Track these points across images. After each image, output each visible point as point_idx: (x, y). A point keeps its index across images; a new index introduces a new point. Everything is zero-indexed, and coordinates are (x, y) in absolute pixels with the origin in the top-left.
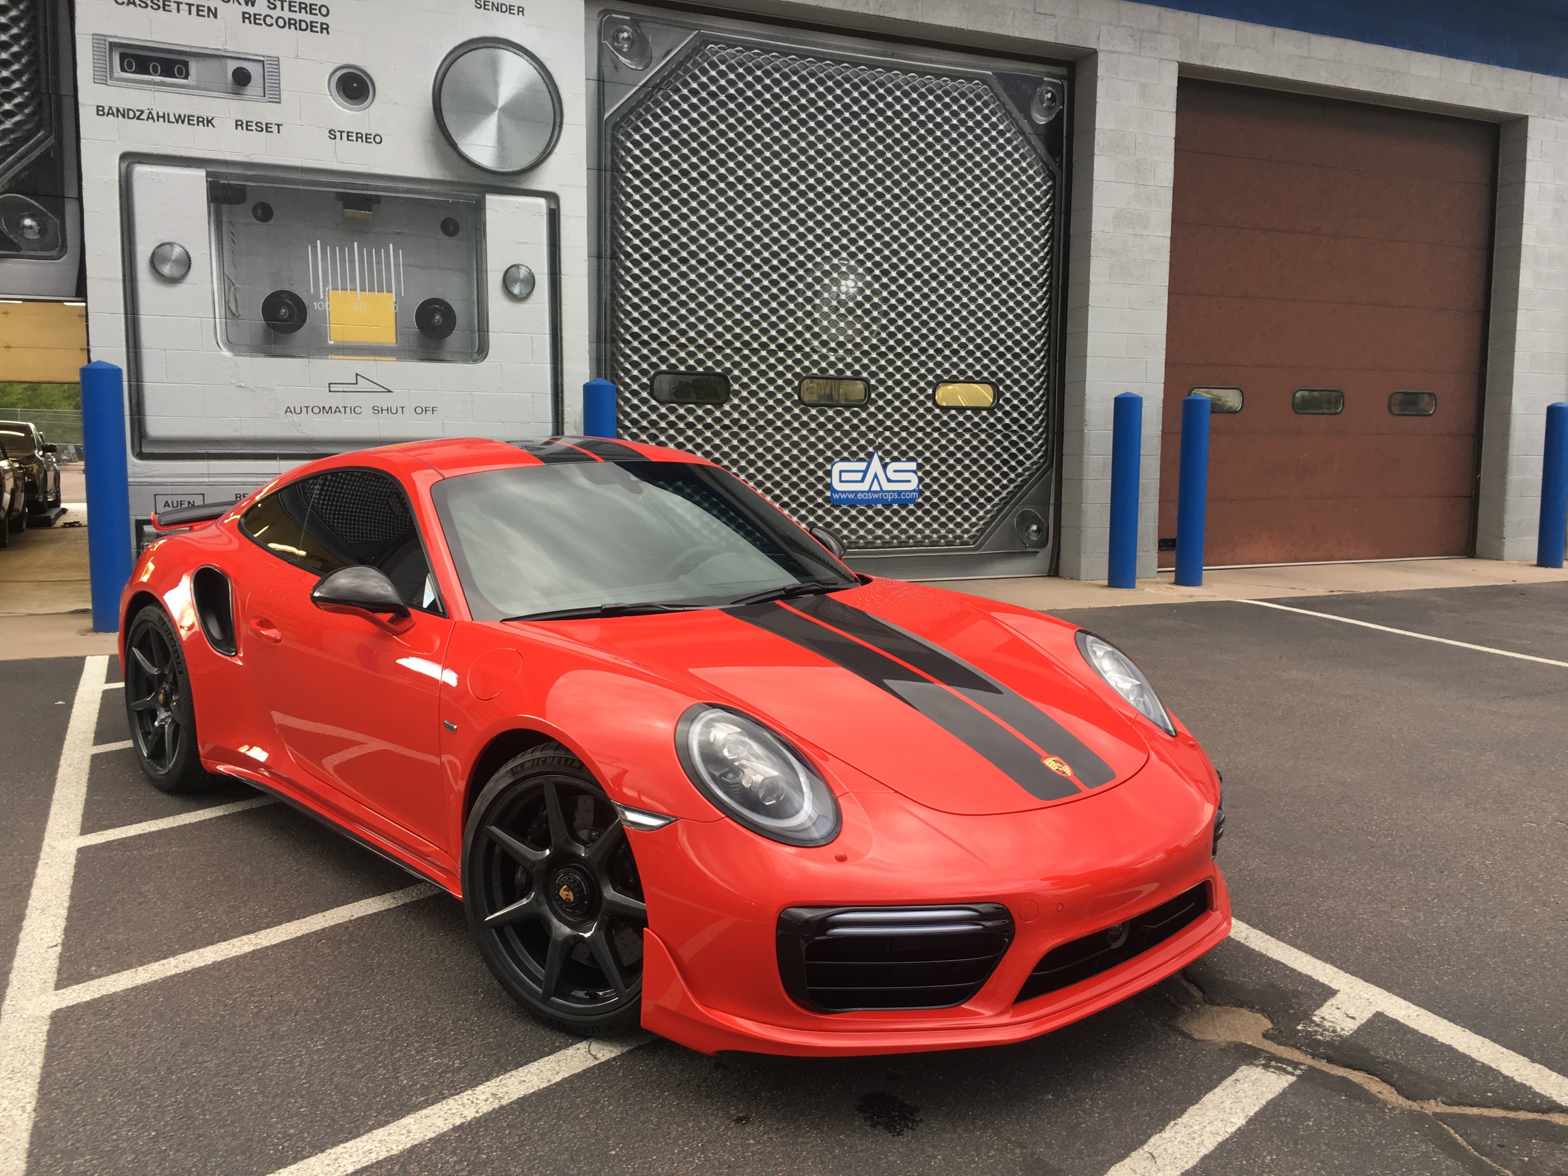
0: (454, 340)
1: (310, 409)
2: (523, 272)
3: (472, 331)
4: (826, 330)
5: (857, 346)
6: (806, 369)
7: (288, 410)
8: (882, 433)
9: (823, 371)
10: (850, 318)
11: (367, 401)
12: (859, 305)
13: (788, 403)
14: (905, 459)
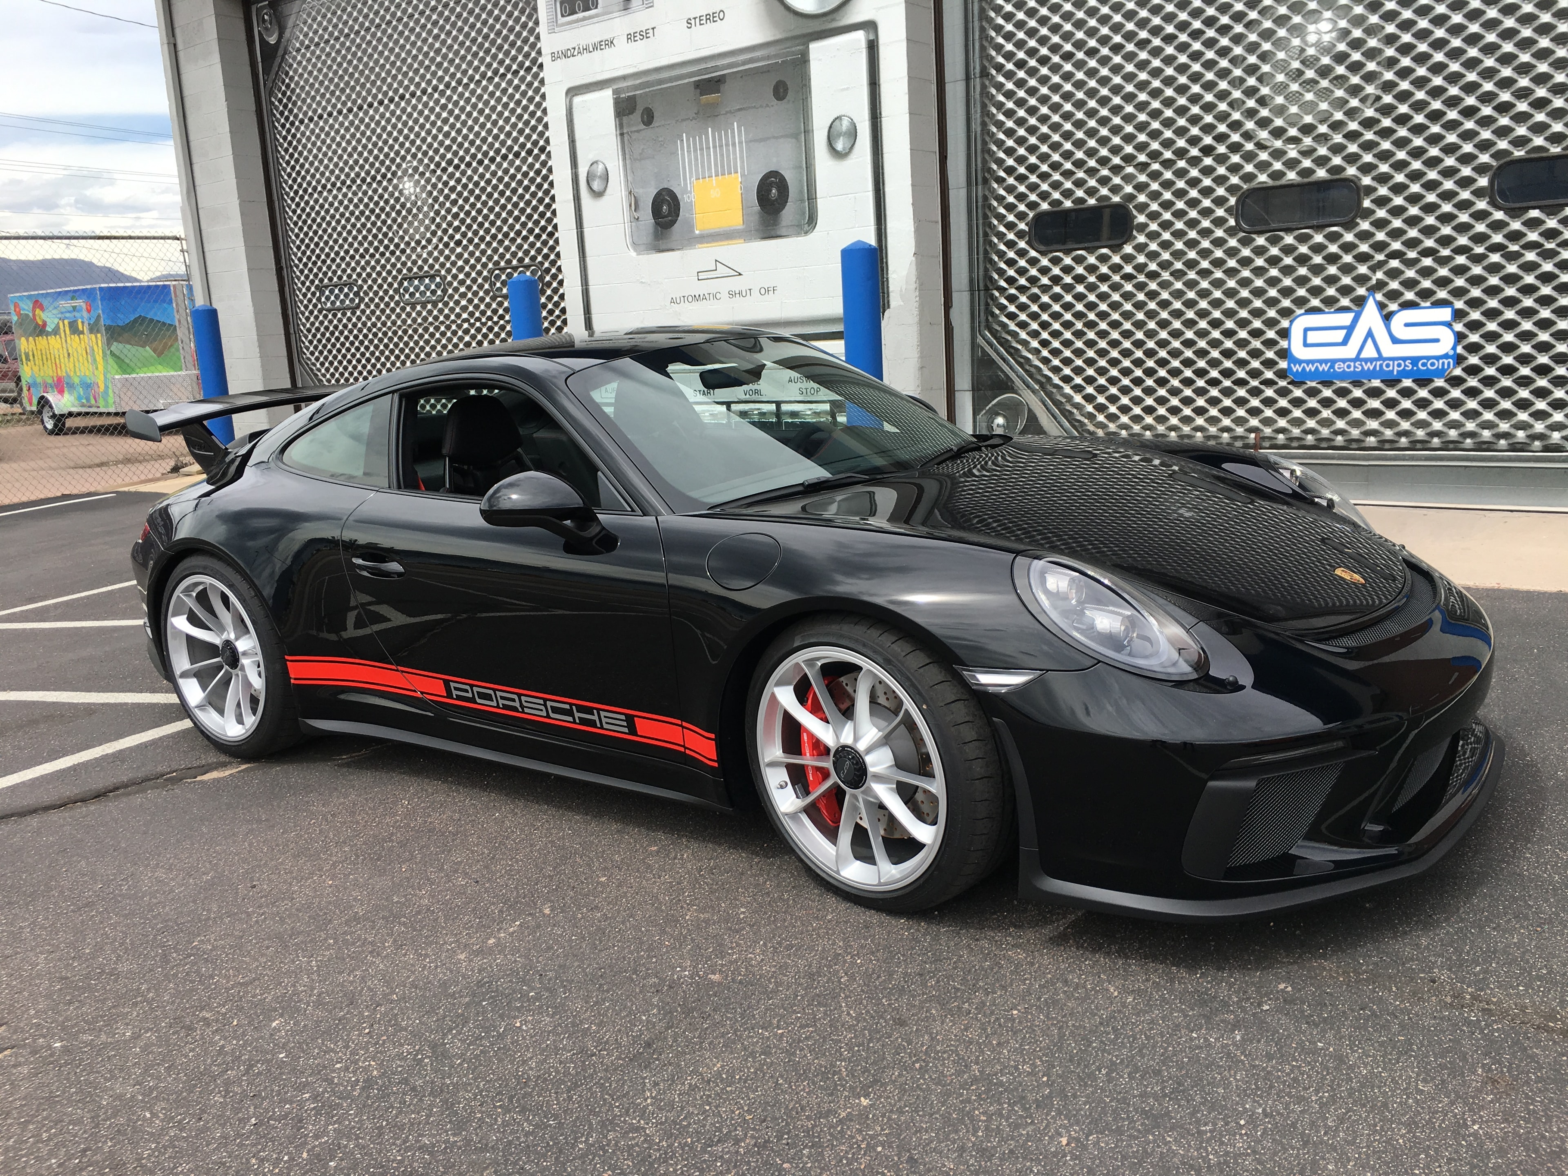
0: (789, 213)
1: (686, 298)
2: (845, 124)
3: (802, 201)
4: (1281, 111)
5: (1337, 126)
6: (1249, 178)
7: (673, 301)
8: (1384, 263)
9: (1277, 175)
10: (1325, 83)
11: (724, 286)
12: (1341, 58)
13: (1219, 233)
14: (1428, 304)
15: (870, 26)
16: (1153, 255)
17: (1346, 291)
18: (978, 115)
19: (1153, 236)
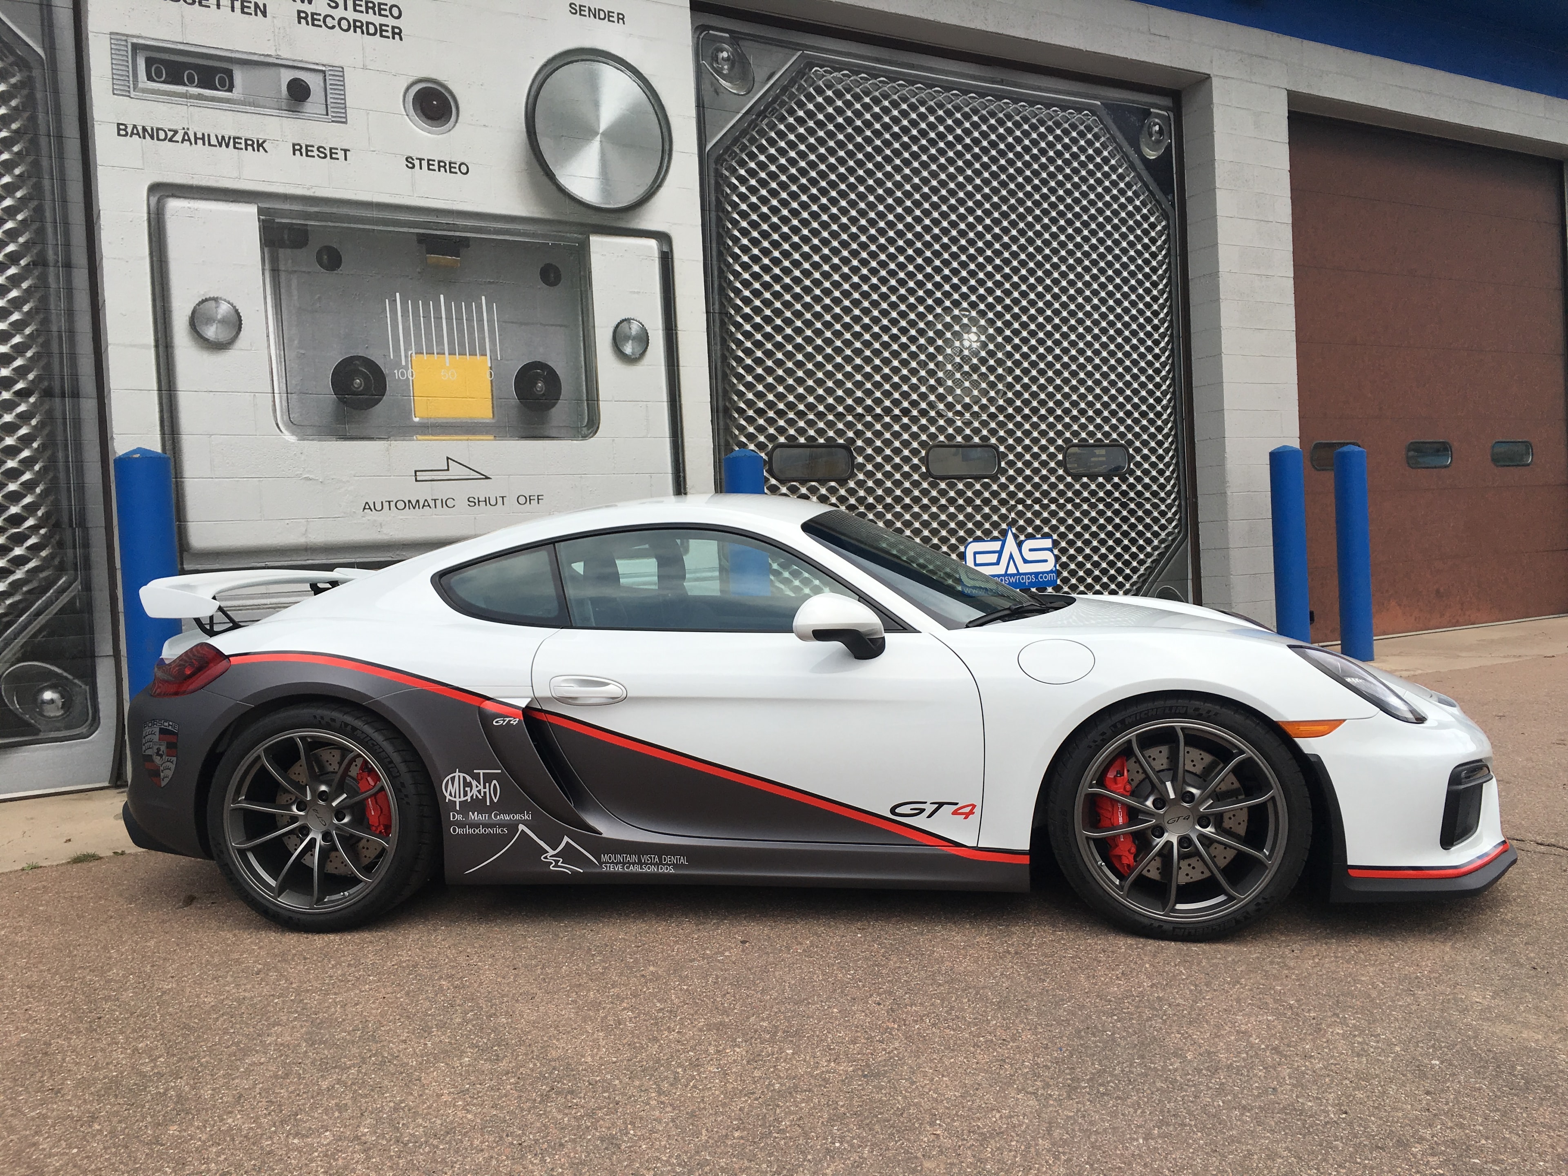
0: (560, 412)
1: (392, 504)
2: (635, 328)
3: (579, 400)
4: (950, 390)
5: (984, 408)
6: (933, 437)
7: (367, 507)
8: (1014, 507)
9: (950, 437)
10: (975, 377)
11: (461, 491)
12: (983, 361)
13: (916, 477)
14: (1039, 536)
15: (663, 238)
16: (870, 491)
17: (995, 525)
18: (719, 347)
19: (870, 475)
